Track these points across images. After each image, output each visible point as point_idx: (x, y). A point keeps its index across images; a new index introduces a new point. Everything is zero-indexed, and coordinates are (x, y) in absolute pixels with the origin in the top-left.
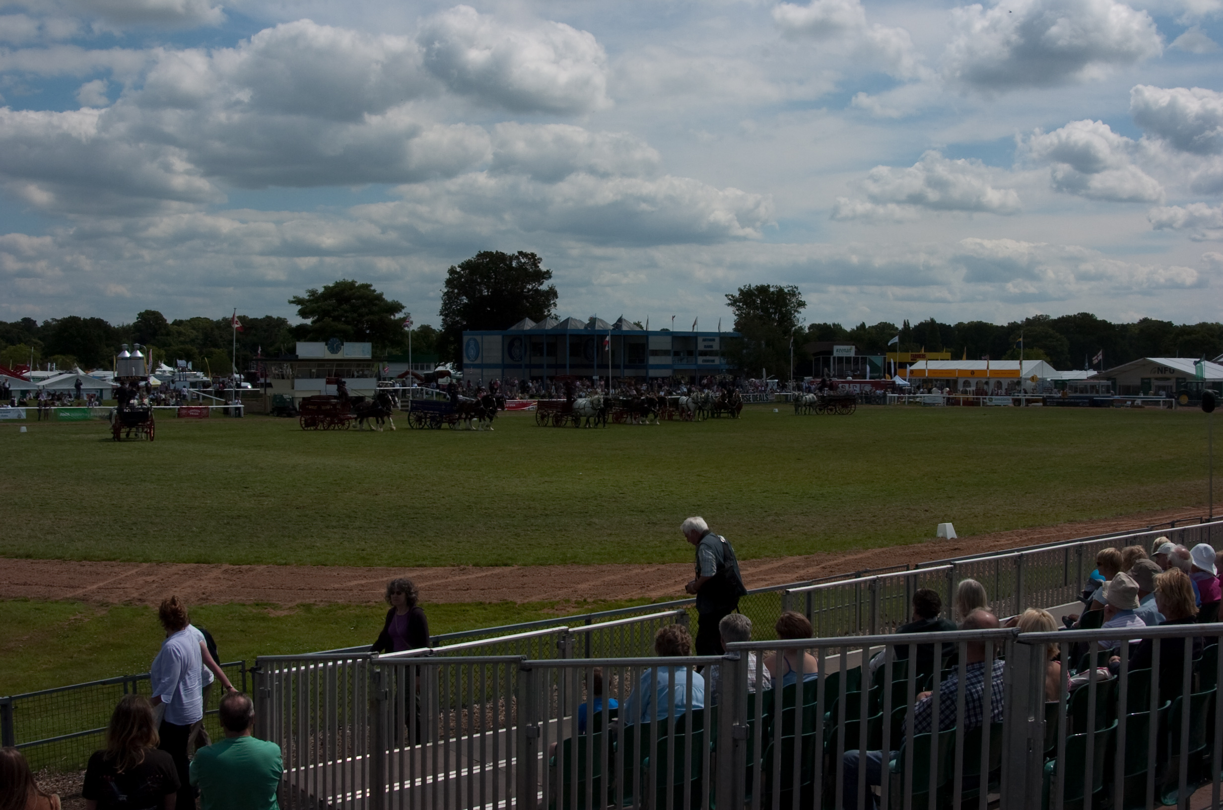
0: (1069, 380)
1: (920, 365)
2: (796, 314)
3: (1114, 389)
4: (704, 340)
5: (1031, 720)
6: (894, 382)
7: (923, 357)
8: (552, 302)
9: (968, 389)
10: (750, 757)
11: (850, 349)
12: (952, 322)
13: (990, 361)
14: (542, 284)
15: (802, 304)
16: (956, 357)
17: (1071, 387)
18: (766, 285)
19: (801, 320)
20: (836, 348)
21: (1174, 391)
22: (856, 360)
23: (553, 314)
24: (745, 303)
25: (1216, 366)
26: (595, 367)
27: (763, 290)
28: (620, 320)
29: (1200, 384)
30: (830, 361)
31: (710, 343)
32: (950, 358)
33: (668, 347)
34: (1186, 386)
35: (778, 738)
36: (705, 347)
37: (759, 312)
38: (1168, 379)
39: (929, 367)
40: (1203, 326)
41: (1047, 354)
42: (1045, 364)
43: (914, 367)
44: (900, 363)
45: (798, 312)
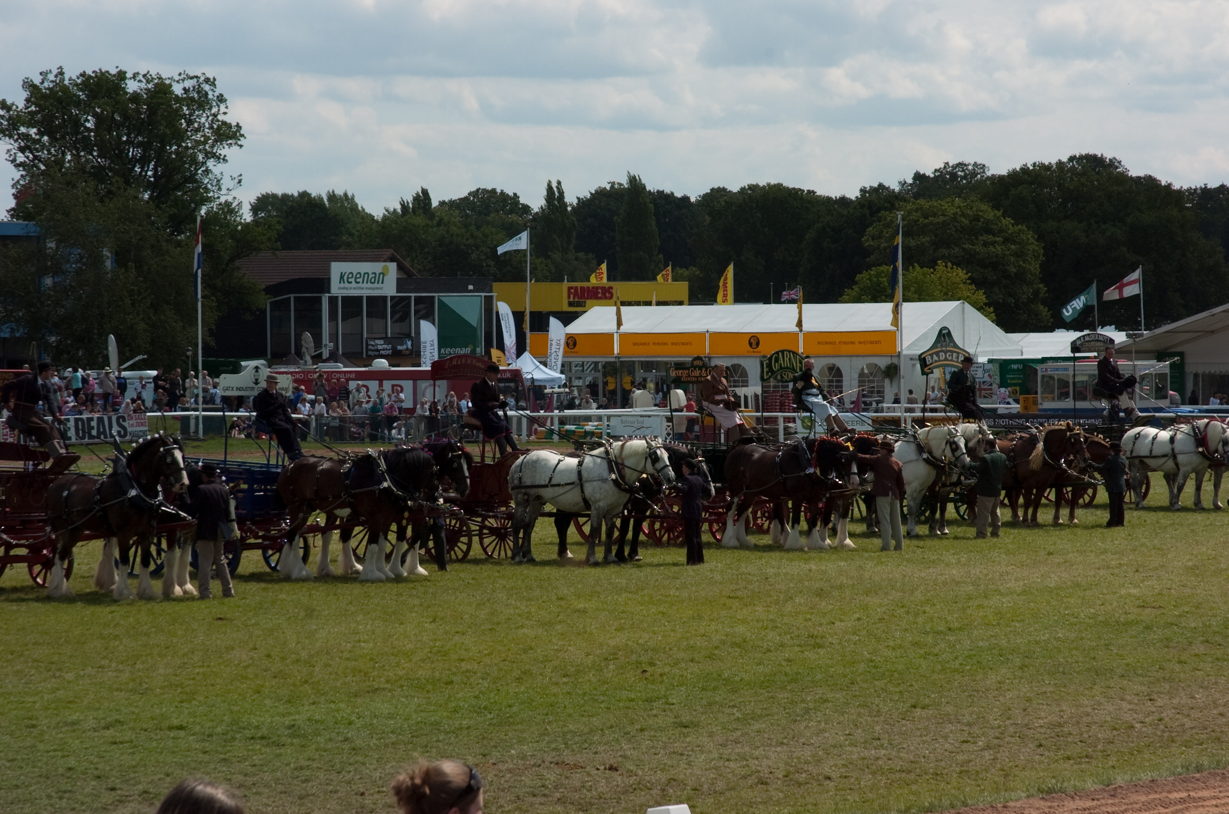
0: (1044, 360)
1: (598, 320)
2: (211, 163)
3: (1179, 387)
6: (516, 375)
7: (603, 295)
9: (741, 391)
11: (383, 274)
13: (805, 307)
15: (228, 133)
17: (1048, 380)
18: (114, 71)
19: (226, 183)
20: (337, 268)
22: (399, 306)
24: (47, 127)
27: (103, 88)
30: (321, 310)
32: (685, 297)
37: (94, 158)
39: (624, 329)
41: (978, 283)
42: (971, 311)
43: (578, 327)
44: (532, 314)
45: (218, 158)
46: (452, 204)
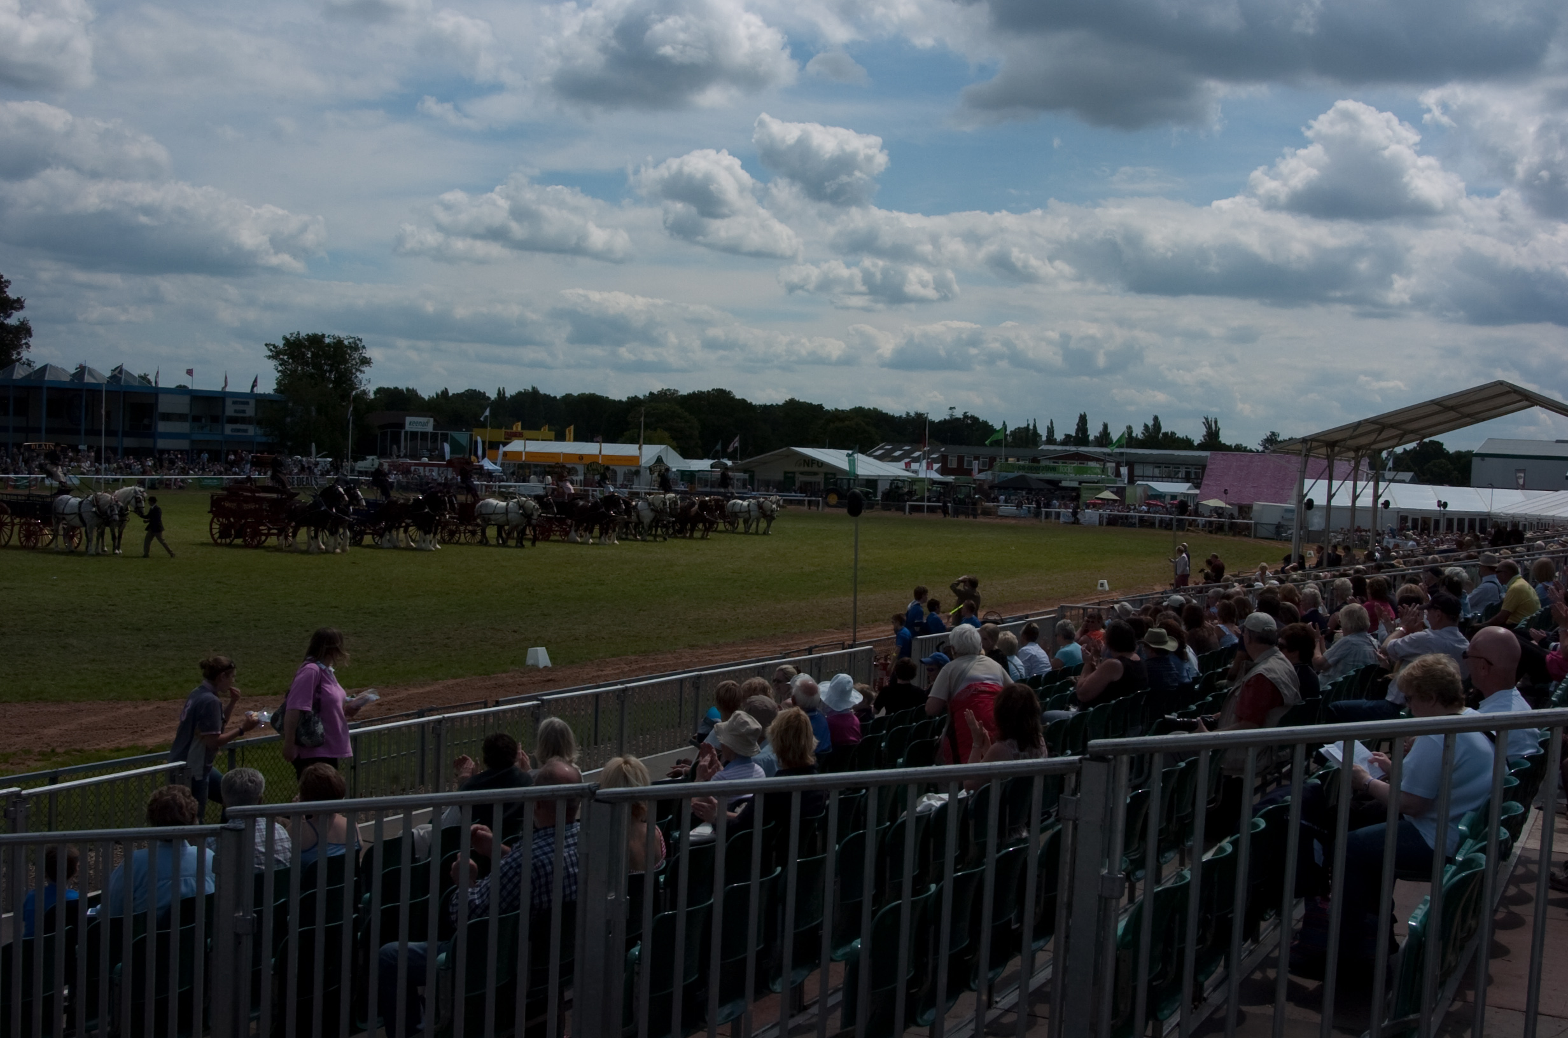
0: (699, 471)
1: (516, 446)
2: (358, 374)
3: (752, 484)
4: (235, 403)
5: (611, 896)
6: (482, 467)
7: (519, 436)
8: (24, 341)
9: (575, 478)
10: (257, 959)
11: (427, 423)
12: (558, 392)
13: (603, 444)
14: (9, 316)
15: (366, 361)
16: (560, 437)
17: (700, 479)
18: (320, 334)
19: (364, 382)
20: (408, 419)
21: (822, 487)
22: (434, 436)
23: (24, 359)
24: (291, 356)
25: (871, 460)
26: (83, 432)
27: (315, 340)
28: (120, 369)
29: (852, 481)
30: (401, 436)
31: (241, 407)
32: (553, 438)
33: (185, 410)
34: (835, 484)
35: (294, 929)
36: (236, 411)
37: (310, 369)
38: (815, 474)
39: (527, 449)
40: (859, 411)
41: (673, 438)
42: (670, 450)
43: (508, 448)
44: (490, 442)
45: (361, 371)
46: (458, 396)
